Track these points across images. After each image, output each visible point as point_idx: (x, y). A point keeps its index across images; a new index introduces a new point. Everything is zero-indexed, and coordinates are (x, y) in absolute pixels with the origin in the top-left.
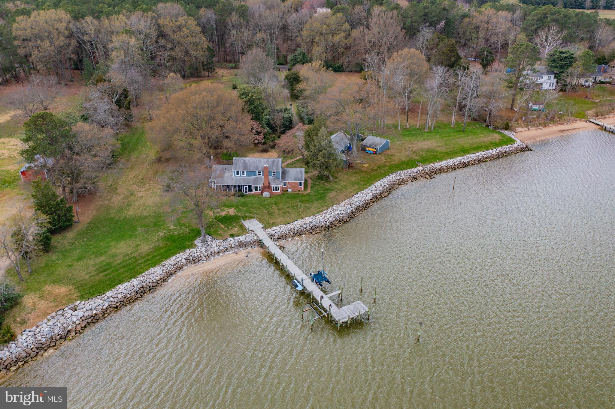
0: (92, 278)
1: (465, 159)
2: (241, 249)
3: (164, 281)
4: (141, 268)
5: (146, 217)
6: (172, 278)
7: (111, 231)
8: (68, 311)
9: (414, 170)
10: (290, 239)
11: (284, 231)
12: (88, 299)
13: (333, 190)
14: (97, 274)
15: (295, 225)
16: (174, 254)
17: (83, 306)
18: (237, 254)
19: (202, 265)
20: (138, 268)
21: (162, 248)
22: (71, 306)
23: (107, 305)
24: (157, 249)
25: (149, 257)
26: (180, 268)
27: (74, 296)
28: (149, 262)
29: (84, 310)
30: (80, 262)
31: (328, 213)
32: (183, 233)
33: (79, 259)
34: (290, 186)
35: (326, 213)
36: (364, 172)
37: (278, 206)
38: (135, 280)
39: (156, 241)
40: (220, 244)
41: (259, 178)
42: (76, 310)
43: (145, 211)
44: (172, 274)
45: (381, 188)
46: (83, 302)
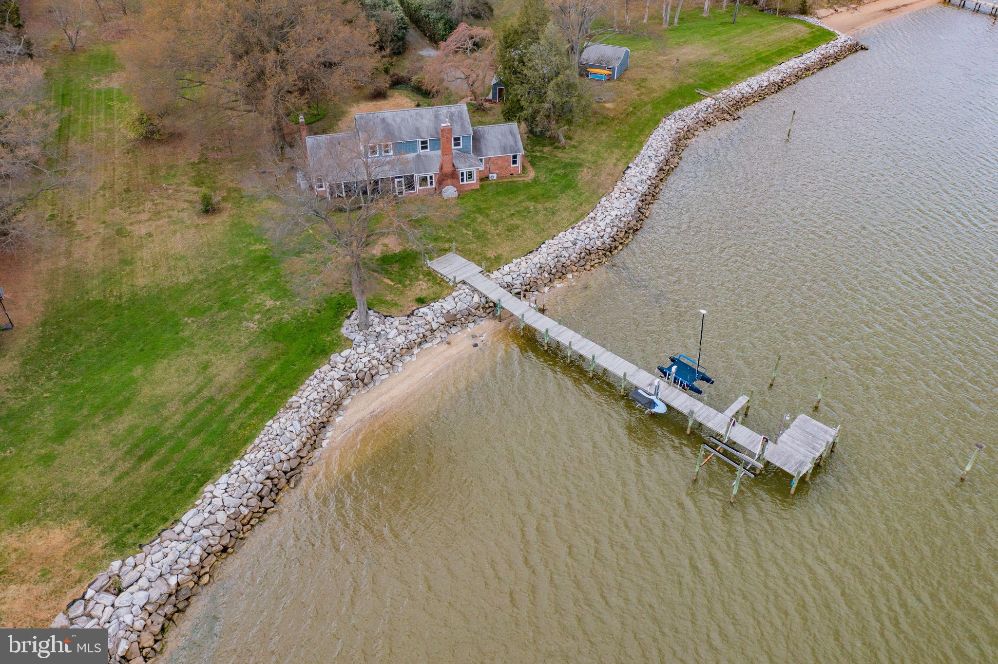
0: (125, 482)
1: (773, 75)
2: (454, 330)
3: (314, 447)
4: (242, 426)
5: (188, 288)
6: (328, 435)
7: (114, 338)
8: (97, 598)
9: (701, 105)
10: (546, 289)
11: (529, 271)
12: (141, 546)
13: (580, 165)
14: (134, 468)
15: (545, 255)
16: (308, 371)
17: (134, 574)
18: (449, 343)
19: (384, 389)
20: (233, 426)
21: (270, 361)
22: (102, 580)
23: (198, 551)
24: (259, 366)
25: (250, 392)
26: (337, 406)
27: (97, 548)
28: (254, 406)
29: (143, 582)
30: (70, 443)
31: (599, 218)
32: (304, 313)
33: (64, 433)
34: (493, 167)
35: (594, 218)
36: (613, 119)
37: (488, 216)
38: (243, 463)
39: (247, 347)
40: (404, 327)
41: (425, 156)
42: (120, 591)
43: (179, 274)
44: (323, 426)
45: (663, 150)
46: (130, 561)
